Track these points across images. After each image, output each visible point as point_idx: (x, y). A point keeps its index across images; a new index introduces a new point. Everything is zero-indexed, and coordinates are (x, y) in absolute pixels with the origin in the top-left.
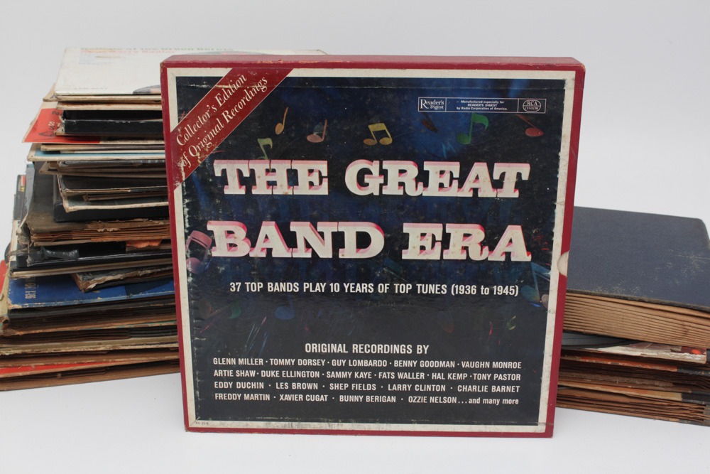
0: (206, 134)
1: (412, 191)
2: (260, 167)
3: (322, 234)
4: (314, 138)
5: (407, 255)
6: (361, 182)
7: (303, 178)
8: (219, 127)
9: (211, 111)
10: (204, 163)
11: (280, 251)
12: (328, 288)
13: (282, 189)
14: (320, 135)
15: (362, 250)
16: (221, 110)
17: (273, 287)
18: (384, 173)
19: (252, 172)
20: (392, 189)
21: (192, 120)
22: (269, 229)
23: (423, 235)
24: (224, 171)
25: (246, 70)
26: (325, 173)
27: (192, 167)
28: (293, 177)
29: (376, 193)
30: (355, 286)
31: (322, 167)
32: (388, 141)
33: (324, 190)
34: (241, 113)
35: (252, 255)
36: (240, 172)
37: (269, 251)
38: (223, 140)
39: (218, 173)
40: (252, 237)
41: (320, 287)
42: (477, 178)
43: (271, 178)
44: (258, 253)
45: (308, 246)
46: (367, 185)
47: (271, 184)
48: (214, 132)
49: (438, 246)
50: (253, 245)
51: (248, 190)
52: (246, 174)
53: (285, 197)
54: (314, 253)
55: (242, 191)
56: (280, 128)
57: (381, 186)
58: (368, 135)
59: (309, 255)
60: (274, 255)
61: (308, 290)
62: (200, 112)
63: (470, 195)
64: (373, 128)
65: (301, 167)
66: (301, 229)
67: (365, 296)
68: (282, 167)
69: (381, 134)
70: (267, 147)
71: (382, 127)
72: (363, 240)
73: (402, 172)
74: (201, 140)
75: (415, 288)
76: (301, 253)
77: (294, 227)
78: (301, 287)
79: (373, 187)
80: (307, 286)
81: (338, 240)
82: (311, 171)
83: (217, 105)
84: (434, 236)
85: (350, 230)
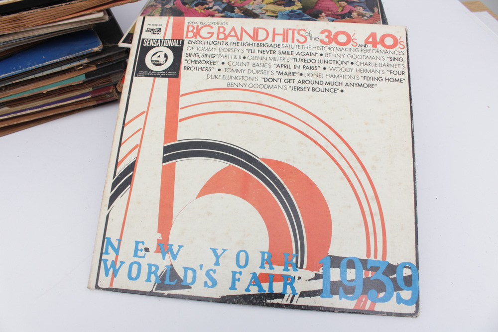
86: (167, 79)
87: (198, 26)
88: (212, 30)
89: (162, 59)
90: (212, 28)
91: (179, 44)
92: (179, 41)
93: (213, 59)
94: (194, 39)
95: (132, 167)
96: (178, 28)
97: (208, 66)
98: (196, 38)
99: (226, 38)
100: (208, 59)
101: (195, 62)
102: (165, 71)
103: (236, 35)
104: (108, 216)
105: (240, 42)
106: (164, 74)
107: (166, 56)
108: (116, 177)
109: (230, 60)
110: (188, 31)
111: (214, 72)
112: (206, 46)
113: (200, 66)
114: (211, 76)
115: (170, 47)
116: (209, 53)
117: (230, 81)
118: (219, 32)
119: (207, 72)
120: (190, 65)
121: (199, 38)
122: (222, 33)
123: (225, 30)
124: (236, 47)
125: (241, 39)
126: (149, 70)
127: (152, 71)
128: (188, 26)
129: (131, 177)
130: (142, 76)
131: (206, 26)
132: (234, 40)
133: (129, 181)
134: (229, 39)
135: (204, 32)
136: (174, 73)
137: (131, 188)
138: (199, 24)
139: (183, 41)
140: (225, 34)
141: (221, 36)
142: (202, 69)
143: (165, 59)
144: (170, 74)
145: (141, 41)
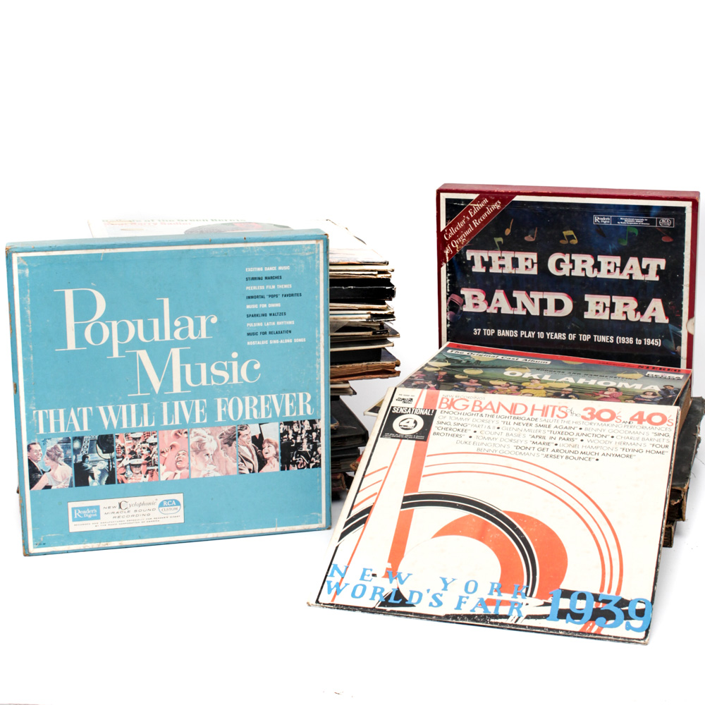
0: (462, 234)
1: (591, 274)
2: (495, 255)
3: (533, 299)
4: (529, 238)
5: (587, 315)
6: (558, 268)
7: (522, 263)
8: (471, 229)
9: (466, 220)
10: (460, 252)
11: (506, 309)
12: (536, 335)
13: (509, 269)
14: (533, 237)
15: (558, 311)
16: (472, 219)
17: (501, 333)
18: (572, 262)
19: (490, 258)
20: (577, 272)
21: (454, 225)
22: (499, 295)
23: (598, 303)
24: (473, 257)
25: (488, 195)
26: (535, 261)
27: (453, 254)
28: (515, 262)
29: (568, 275)
30: (554, 335)
31: (534, 256)
32: (575, 242)
33: (534, 271)
34: (484, 222)
35: (488, 311)
36: (482, 258)
37: (499, 309)
38: (473, 237)
39: (469, 258)
40: (489, 300)
41: (531, 334)
42: (632, 267)
43: (502, 262)
44: (492, 310)
45: (524, 307)
46: (562, 269)
47: (502, 266)
48: (467, 233)
49: (607, 311)
50: (489, 305)
51: (487, 270)
52: (486, 259)
53: (510, 275)
54: (528, 312)
55: (483, 270)
56: (508, 232)
57: (571, 270)
58: (562, 237)
59: (524, 313)
60: (502, 312)
61: (523, 336)
62: (459, 220)
63: (628, 278)
64: (565, 233)
65: (521, 256)
66: (520, 296)
67: (561, 342)
68: (508, 256)
69: (570, 237)
70: (499, 243)
71: (571, 233)
72: (559, 305)
73: (584, 261)
74: (459, 237)
75: (593, 338)
76: (519, 311)
77: (516, 294)
78: (519, 334)
79: (565, 270)
80: (523, 333)
81: (543, 304)
82: (527, 259)
83: (470, 216)
84: (604, 304)
85: (551, 297)
86: (414, 441)
87: (452, 399)
88: (467, 403)
89: (411, 424)
90: (468, 401)
91: (431, 413)
92: (431, 410)
93: (465, 428)
94: (447, 410)
95: (368, 510)
96: (431, 400)
97: (459, 433)
98: (450, 408)
99: (481, 410)
100: (459, 427)
101: (446, 429)
102: (413, 435)
103: (493, 409)
104: (337, 547)
105: (496, 414)
106: (412, 437)
107: (415, 422)
108: (350, 517)
109: (483, 429)
110: (441, 403)
111: (466, 438)
112: (459, 416)
113: (451, 432)
114: (461, 442)
115: (421, 415)
116: (461, 422)
117: (480, 447)
118: (474, 405)
119: (456, 439)
120: (440, 432)
121: (452, 409)
122: (478, 406)
123: (481, 403)
124: (491, 419)
125: (497, 412)
126: (396, 433)
127: (399, 434)
128: (443, 399)
129: (366, 518)
130: (388, 437)
131: (462, 399)
132: (490, 412)
133: (364, 521)
134: (484, 412)
135: (458, 405)
136: (423, 437)
137: (365, 527)
138: (454, 397)
139: (435, 411)
140: (481, 407)
141: (477, 408)
142: (453, 435)
143: (414, 425)
144: (417, 437)
145: (390, 408)
